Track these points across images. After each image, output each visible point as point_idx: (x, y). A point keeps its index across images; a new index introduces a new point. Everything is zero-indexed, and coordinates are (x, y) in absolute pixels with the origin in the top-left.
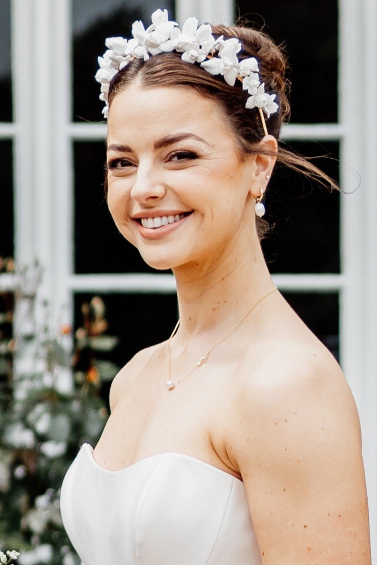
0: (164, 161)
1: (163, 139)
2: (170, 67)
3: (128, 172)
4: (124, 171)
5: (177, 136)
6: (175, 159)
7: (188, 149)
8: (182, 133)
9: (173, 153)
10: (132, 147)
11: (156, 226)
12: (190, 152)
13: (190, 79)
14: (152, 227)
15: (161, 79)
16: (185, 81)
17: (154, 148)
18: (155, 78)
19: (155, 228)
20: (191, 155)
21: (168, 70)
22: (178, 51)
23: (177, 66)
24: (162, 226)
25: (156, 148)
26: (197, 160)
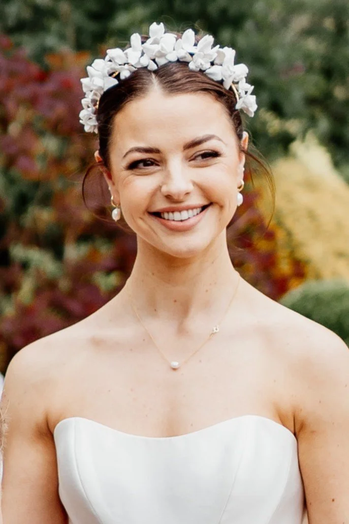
0: (189, 160)
1: (192, 141)
2: (188, 75)
3: (152, 171)
4: (147, 171)
5: (205, 137)
6: (200, 158)
7: (212, 149)
8: (207, 135)
9: (198, 153)
10: (161, 148)
11: (183, 219)
12: (214, 151)
13: (207, 86)
14: (180, 219)
15: (183, 87)
16: (204, 87)
17: (183, 149)
18: (177, 86)
19: (182, 221)
20: (215, 154)
21: (187, 78)
22: (181, 60)
23: (193, 75)
24: (189, 218)
25: (184, 150)
26: (218, 158)
